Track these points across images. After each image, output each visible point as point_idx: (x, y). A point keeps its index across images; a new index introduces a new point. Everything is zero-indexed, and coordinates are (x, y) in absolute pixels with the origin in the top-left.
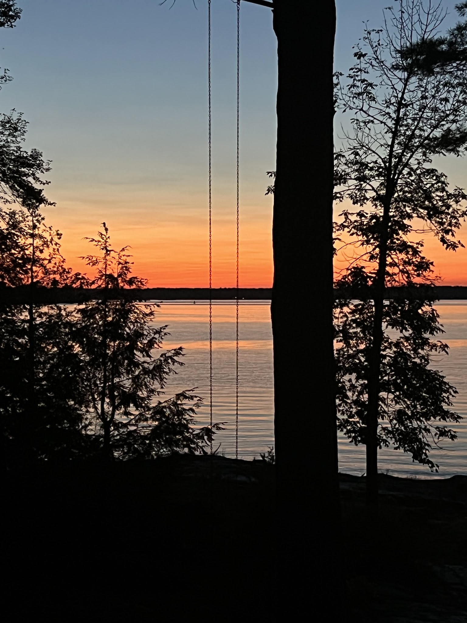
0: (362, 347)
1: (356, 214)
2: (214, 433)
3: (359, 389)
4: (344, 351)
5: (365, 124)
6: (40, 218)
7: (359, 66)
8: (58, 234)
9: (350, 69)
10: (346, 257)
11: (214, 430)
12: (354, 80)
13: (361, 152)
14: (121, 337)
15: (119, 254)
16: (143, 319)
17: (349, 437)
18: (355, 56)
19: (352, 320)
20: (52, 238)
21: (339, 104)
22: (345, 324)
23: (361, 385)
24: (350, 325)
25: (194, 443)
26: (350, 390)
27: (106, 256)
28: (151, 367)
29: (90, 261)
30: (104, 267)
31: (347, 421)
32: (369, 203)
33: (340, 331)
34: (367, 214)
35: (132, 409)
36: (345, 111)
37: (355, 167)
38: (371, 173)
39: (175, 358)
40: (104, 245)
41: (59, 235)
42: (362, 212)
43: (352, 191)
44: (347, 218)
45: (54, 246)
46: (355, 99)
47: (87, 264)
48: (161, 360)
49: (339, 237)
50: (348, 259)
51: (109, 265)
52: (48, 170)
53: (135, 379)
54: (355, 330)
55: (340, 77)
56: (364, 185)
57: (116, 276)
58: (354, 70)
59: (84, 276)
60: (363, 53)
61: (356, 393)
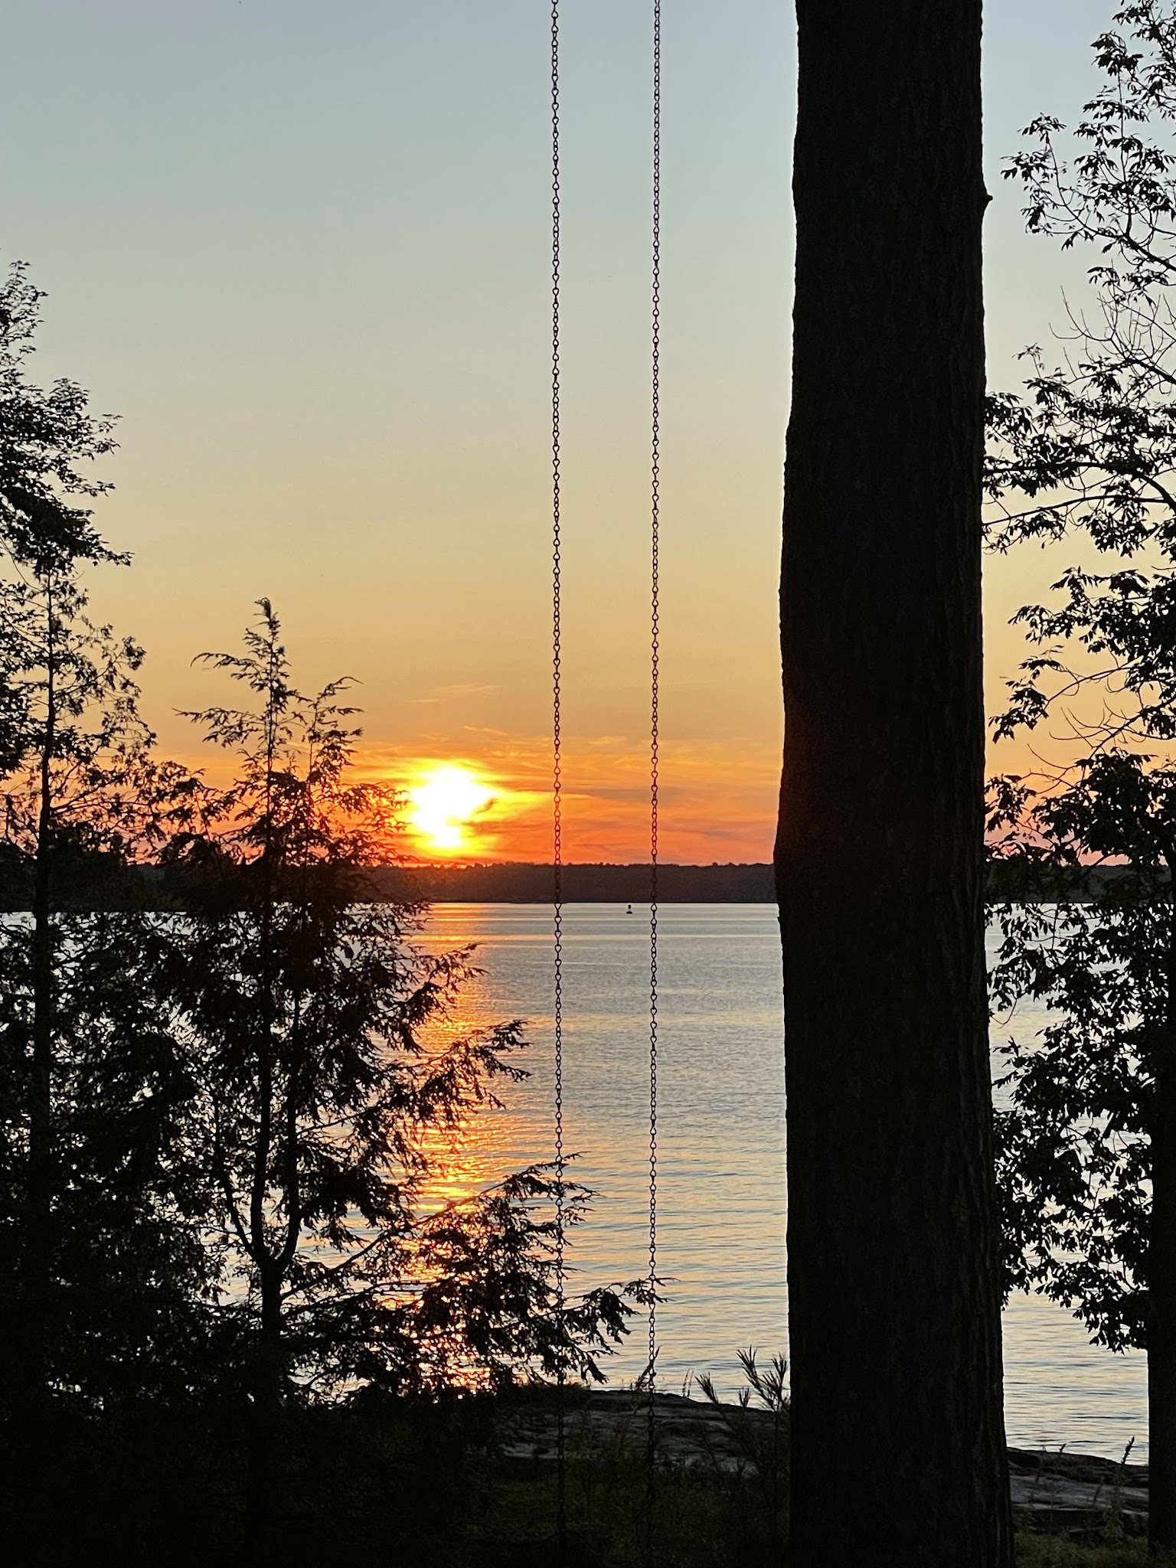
0: (1133, 1021)
1: (1109, 582)
2: (630, 1312)
3: (1122, 1163)
4: (1071, 1036)
5: (1138, 284)
6: (73, 600)
7: (1114, 98)
8: (130, 652)
9: (1087, 107)
10: (1078, 726)
11: (628, 1301)
12: (1100, 142)
13: (1123, 378)
14: (320, 981)
15: (315, 706)
16: (394, 923)
17: (1092, 1324)
18: (1101, 64)
19: (1098, 934)
20: (110, 664)
21: (1050, 221)
22: (1074, 948)
23: (1131, 1149)
24: (1091, 949)
25: (565, 1342)
26: (1092, 1168)
27: (271, 712)
28: (420, 1083)
29: (217, 728)
30: (265, 747)
31: (1083, 1271)
32: (1152, 544)
33: (1060, 970)
34: (1145, 581)
35: (354, 1219)
36: (1068, 243)
37: (1104, 427)
38: (1156, 447)
39: (499, 1055)
40: (264, 676)
41: (135, 656)
42: (1128, 575)
43: (1094, 503)
44: (1078, 596)
45: (119, 693)
46: (1102, 202)
47: (209, 738)
48: (450, 1061)
49: (1054, 657)
50: (1085, 732)
51: (282, 741)
52: (104, 447)
53: (369, 1121)
54: (1107, 967)
55: (1053, 133)
56: (1136, 485)
57: (301, 776)
58: (1100, 109)
59: (197, 776)
60: (1129, 55)
61: (1114, 1177)
